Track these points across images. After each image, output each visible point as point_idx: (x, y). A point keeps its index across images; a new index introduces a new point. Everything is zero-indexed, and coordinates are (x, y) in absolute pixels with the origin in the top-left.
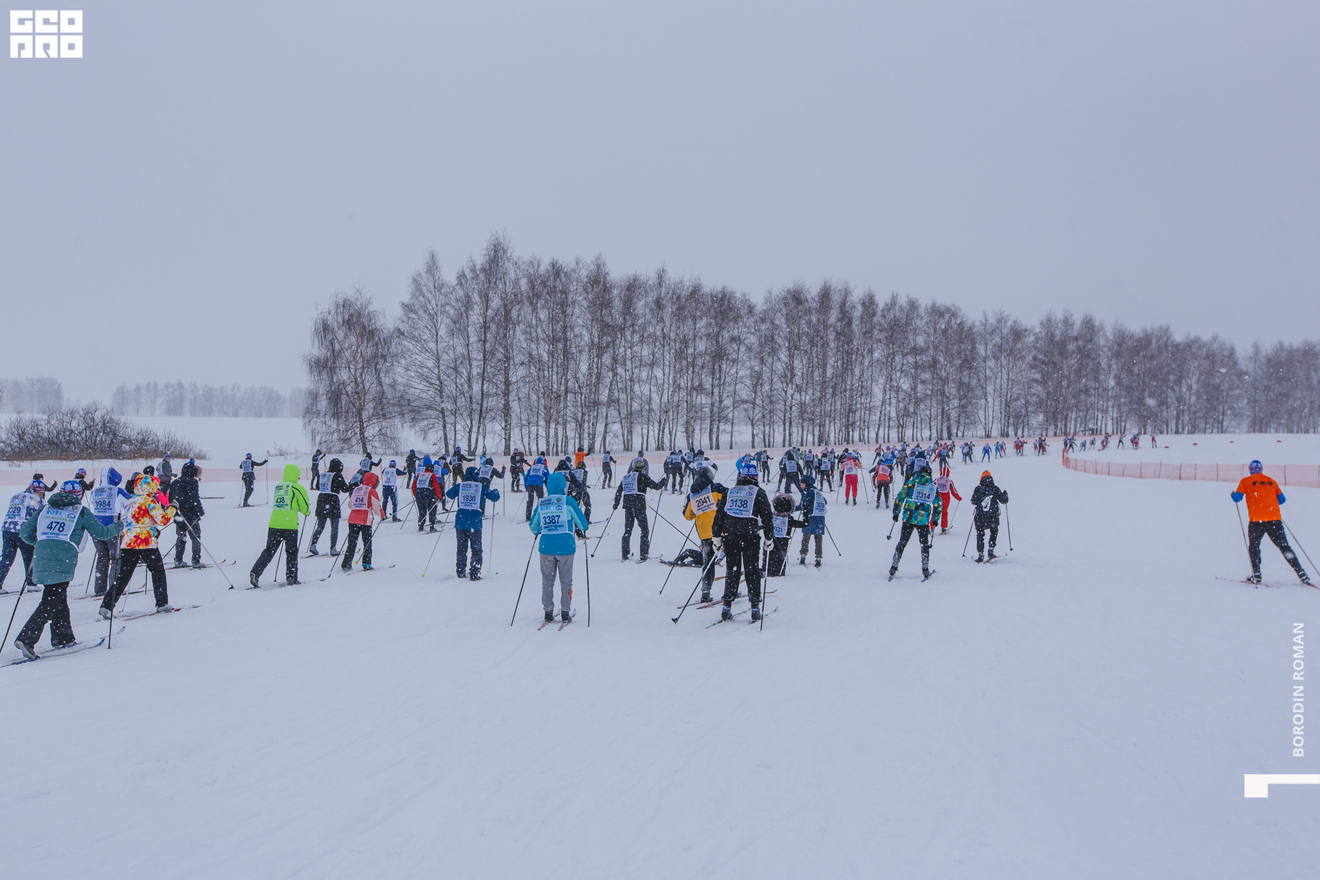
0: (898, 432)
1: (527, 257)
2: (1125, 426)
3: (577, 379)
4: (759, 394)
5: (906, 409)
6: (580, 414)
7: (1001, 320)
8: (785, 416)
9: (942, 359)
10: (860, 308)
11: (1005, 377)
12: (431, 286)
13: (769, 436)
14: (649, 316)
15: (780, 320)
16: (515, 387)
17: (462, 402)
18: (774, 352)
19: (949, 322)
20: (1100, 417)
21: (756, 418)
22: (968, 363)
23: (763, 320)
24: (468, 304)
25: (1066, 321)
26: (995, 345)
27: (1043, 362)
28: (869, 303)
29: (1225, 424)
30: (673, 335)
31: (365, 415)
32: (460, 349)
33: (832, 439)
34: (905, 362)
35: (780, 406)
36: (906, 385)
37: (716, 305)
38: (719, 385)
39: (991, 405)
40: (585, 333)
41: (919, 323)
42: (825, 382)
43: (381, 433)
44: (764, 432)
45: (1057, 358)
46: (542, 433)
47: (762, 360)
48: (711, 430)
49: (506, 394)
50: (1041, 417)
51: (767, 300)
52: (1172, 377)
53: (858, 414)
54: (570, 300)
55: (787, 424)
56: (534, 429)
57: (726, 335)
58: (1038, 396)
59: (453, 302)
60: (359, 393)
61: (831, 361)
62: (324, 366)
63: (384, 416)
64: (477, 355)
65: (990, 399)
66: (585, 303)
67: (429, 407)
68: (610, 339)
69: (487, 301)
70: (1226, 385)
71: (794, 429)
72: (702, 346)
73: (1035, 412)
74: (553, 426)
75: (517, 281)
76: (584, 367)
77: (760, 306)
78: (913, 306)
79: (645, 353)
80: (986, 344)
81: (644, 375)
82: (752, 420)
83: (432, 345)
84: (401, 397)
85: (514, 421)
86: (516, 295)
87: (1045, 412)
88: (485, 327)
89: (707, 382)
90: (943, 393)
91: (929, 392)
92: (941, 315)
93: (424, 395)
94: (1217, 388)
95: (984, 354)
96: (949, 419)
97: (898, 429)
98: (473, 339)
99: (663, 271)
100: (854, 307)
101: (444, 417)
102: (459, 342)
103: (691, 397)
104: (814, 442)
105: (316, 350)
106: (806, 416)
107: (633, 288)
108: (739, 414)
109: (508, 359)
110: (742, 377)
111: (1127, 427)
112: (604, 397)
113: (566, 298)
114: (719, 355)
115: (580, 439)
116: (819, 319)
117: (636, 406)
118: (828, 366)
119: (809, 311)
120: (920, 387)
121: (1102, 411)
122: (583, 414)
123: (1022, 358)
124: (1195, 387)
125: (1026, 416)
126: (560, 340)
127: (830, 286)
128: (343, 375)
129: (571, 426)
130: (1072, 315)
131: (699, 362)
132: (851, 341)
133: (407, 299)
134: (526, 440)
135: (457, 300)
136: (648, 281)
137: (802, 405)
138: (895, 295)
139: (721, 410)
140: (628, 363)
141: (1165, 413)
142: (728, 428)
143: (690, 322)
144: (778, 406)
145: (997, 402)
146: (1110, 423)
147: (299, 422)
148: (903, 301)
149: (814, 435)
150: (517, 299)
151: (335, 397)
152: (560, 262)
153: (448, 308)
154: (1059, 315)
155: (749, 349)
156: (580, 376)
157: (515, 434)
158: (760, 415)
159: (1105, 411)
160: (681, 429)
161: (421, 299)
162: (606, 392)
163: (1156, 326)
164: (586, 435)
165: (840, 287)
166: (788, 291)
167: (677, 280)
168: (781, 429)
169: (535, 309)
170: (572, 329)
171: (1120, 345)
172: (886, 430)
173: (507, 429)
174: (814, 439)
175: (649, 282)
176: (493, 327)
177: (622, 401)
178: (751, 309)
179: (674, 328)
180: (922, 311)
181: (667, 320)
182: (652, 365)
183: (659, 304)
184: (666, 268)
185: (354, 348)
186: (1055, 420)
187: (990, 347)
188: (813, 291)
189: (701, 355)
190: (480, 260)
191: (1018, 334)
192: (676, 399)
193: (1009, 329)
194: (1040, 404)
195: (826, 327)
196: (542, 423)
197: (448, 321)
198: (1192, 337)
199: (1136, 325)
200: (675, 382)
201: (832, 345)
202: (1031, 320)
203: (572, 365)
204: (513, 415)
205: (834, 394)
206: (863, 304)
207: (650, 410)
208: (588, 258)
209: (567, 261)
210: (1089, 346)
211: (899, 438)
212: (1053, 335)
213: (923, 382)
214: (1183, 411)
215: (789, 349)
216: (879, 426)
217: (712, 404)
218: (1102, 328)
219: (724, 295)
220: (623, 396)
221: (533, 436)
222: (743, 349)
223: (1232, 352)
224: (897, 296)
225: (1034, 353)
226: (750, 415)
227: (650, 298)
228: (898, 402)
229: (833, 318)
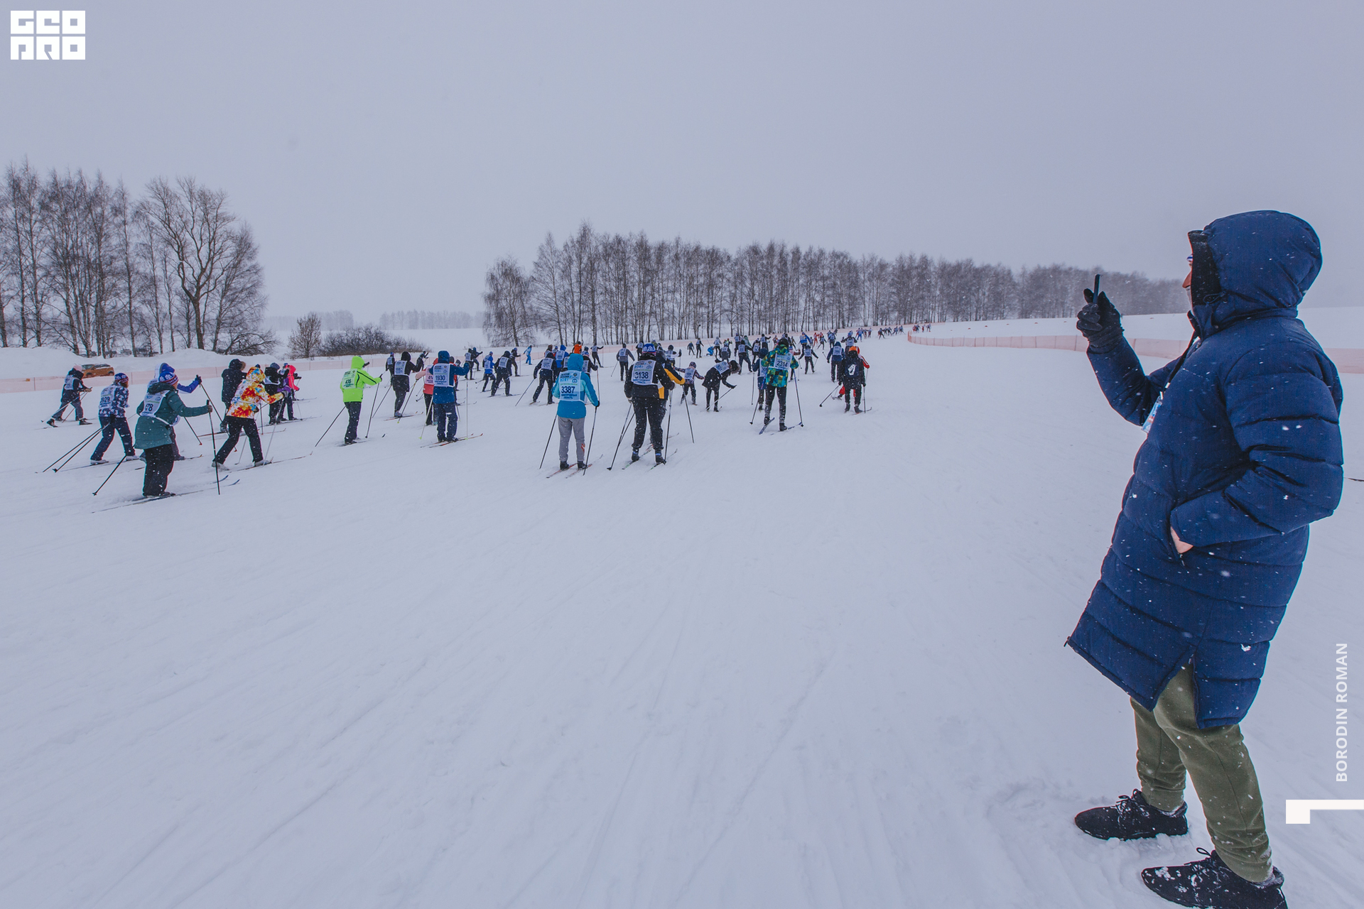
1: (602, 233)
2: (946, 317)
3: (632, 301)
4: (735, 306)
5: (818, 312)
6: (634, 321)
7: (873, 259)
9: (839, 283)
10: (791, 255)
11: (875, 291)
12: (549, 252)
14: (671, 264)
15: (746, 263)
16: (598, 306)
17: (569, 316)
18: (742, 282)
19: (843, 261)
20: (931, 313)
22: (855, 284)
23: (736, 264)
24: (570, 261)
25: (911, 258)
26: (869, 274)
27: (897, 282)
28: (796, 252)
29: (1005, 314)
30: (685, 274)
31: (516, 325)
32: (567, 287)
33: (776, 330)
34: (817, 285)
35: (746, 312)
36: (818, 298)
37: (709, 256)
38: (712, 302)
39: (867, 307)
40: (636, 275)
41: (826, 262)
42: (772, 298)
43: (526, 335)
44: (738, 328)
45: (906, 279)
46: (614, 332)
47: (736, 286)
48: (708, 327)
49: (593, 311)
50: (896, 314)
51: (738, 253)
52: (973, 288)
53: (791, 315)
54: (627, 257)
56: (609, 330)
57: (715, 273)
58: (895, 302)
59: (562, 261)
60: (512, 313)
61: (775, 286)
62: (493, 299)
63: (527, 325)
64: (576, 290)
65: (867, 304)
66: (635, 258)
67: (551, 320)
68: (650, 278)
69: (581, 259)
70: (1006, 292)
71: (755, 325)
72: (701, 280)
73: (892, 311)
74: (620, 327)
75: (597, 247)
76: (636, 294)
77: (734, 256)
78: (822, 253)
79: (670, 285)
80: (864, 273)
81: (670, 297)
83: (551, 285)
84: (536, 315)
85: (598, 325)
86: (596, 255)
87: (899, 311)
88: (580, 274)
89: (705, 301)
90: (839, 302)
91: (832, 302)
92: (838, 257)
93: (548, 313)
94: (999, 294)
95: (862, 278)
96: (843, 317)
98: (574, 281)
100: (787, 255)
101: (559, 324)
102: (566, 282)
103: (697, 309)
105: (489, 290)
106: (761, 318)
107: (661, 249)
108: (724, 317)
109: (593, 291)
110: (725, 297)
112: (648, 310)
113: (625, 255)
114: (711, 285)
115: (635, 334)
116: (768, 262)
117: (665, 315)
118: (774, 289)
119: (762, 258)
120: (826, 299)
121: (932, 309)
122: (636, 321)
123: (885, 280)
124: (987, 294)
125: (888, 313)
126: (622, 279)
127: (774, 244)
128: (504, 303)
129: (630, 327)
130: (914, 254)
131: (701, 289)
132: (787, 274)
133: (536, 259)
134: (605, 336)
135: (564, 259)
136: (670, 245)
137: (759, 311)
139: (713, 316)
140: (661, 291)
141: (969, 309)
142: (718, 325)
143: (694, 266)
144: (745, 312)
145: (871, 306)
146: (937, 316)
147: (480, 331)
148: (816, 250)
150: (597, 257)
151: (499, 316)
152: (621, 235)
153: (559, 264)
154: (907, 255)
155: (729, 280)
156: (634, 299)
157: (599, 333)
158: (735, 318)
159: (933, 309)
161: (544, 259)
162: (649, 308)
164: (638, 332)
165: (779, 244)
166: (750, 247)
167: (687, 243)
169: (607, 263)
170: (628, 273)
171: (942, 271)
173: (595, 330)
176: (585, 273)
177: (657, 312)
178: (729, 258)
179: (685, 270)
180: (827, 255)
181: (682, 266)
182: (674, 292)
183: (677, 257)
184: (680, 237)
185: (509, 288)
186: (905, 315)
187: (866, 274)
188: (764, 247)
189: (702, 285)
190: (576, 236)
191: (883, 266)
192: (688, 310)
193: (877, 264)
194: (895, 307)
195: (772, 267)
196: (614, 326)
197: (560, 271)
198: (985, 264)
199: (952, 260)
200: (687, 300)
201: (776, 277)
202: (891, 258)
203: (629, 293)
204: (598, 323)
205: (777, 305)
206: (793, 253)
207: (674, 317)
208: (636, 232)
209: (624, 235)
210: (925, 272)
212: (903, 267)
213: (828, 296)
214: (980, 307)
215: (751, 280)
217: (708, 313)
218: (932, 261)
219: (714, 250)
220: (658, 310)
221: (609, 334)
222: (725, 281)
223: (1009, 273)
224: (812, 248)
225: (892, 277)
226: (730, 317)
227: (672, 254)
228: (814, 308)
229: (776, 261)
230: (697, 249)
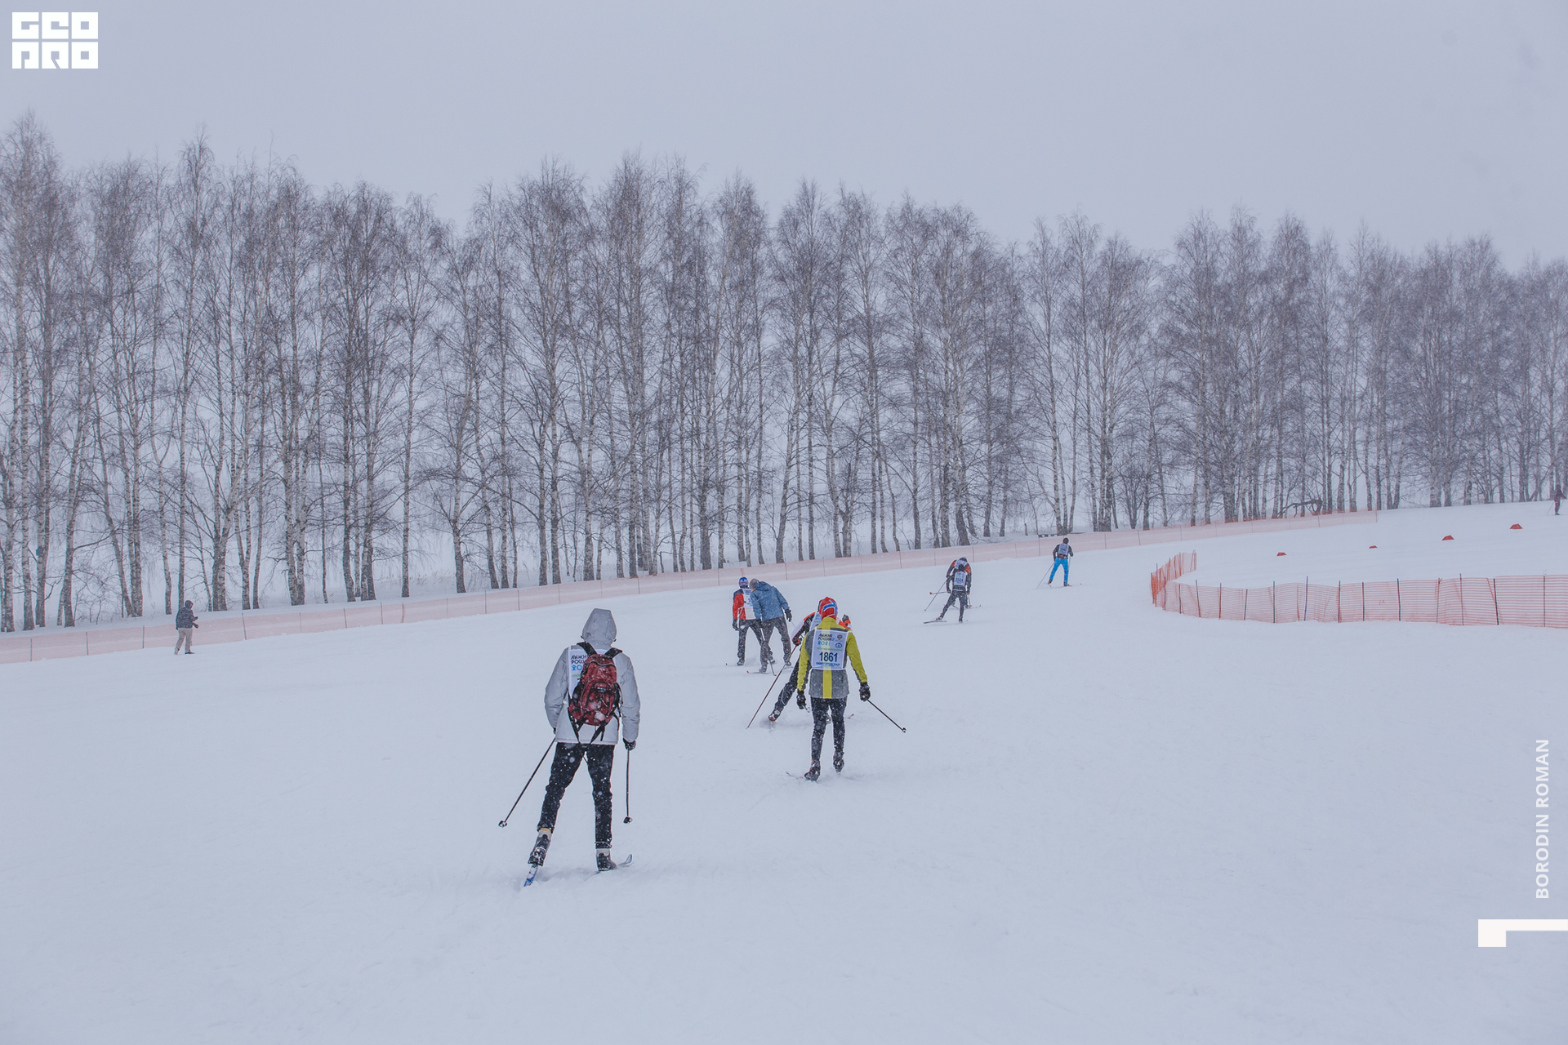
0: (836, 531)
2: (1398, 487)
4: (470, 452)
5: (849, 473)
7: (1079, 241)
8: (541, 507)
9: (936, 344)
10: (720, 223)
11: (1097, 380)
13: (504, 558)
14: (171, 266)
15: (518, 260)
18: (503, 344)
19: (947, 251)
20: (1336, 469)
21: (465, 515)
22: (1007, 349)
23: (471, 264)
25: (1240, 235)
26: (1065, 303)
27: (1188, 340)
28: (742, 209)
30: (236, 312)
34: (844, 353)
36: (847, 410)
37: (342, 231)
38: (364, 437)
41: (877, 255)
42: (639, 414)
44: (487, 550)
45: (1222, 326)
47: (474, 364)
48: (348, 552)
50: (1191, 476)
51: (479, 213)
52: (1505, 363)
53: (730, 491)
55: (548, 526)
57: (372, 309)
58: (1181, 425)
61: (655, 357)
65: (1065, 437)
68: (71, 329)
71: (567, 538)
72: (313, 336)
73: (1173, 464)
77: (461, 231)
78: (856, 213)
80: (1048, 302)
81: (166, 417)
82: (455, 522)
87: (1203, 465)
89: (333, 431)
90: (944, 429)
91: (908, 428)
92: (928, 231)
95: (1040, 321)
96: (962, 495)
97: (836, 526)
99: (202, 150)
100: (703, 221)
103: (294, 467)
104: (619, 567)
106: (595, 502)
107: (124, 196)
108: (421, 502)
110: (424, 412)
111: (1402, 492)
114: (358, 359)
116: (615, 256)
117: (147, 499)
118: (648, 372)
119: (589, 236)
120: (885, 415)
121: (1342, 453)
123: (1136, 332)
125: (1154, 475)
127: (639, 172)
130: (1252, 220)
131: (310, 377)
132: (704, 308)
136: (160, 177)
137: (584, 474)
138: (809, 187)
139: (372, 498)
140: (123, 390)
141: (1491, 453)
142: (394, 543)
143: (280, 276)
144: (521, 481)
145: (1082, 444)
146: (1361, 481)
148: (829, 201)
149: (619, 550)
154: (1222, 223)
155: (439, 338)
158: (475, 506)
159: (1347, 455)
160: (271, 549)
162: (69, 465)
163: (1459, 240)
165: (662, 174)
166: (532, 188)
167: (243, 173)
168: (534, 538)
171: (1375, 290)
172: (805, 527)
174: (620, 559)
175: (164, 182)
177: (112, 487)
178: (438, 235)
179: (238, 294)
180: (880, 225)
181: (220, 272)
182: (185, 392)
183: (196, 234)
184: (209, 144)
186: (1227, 480)
187: (1057, 308)
188: (594, 186)
189: (314, 359)
191: (1122, 271)
193: (1099, 262)
194: (1187, 443)
198: (1545, 260)
201: (655, 319)
205: (664, 443)
206: (728, 213)
210: (1300, 295)
211: (837, 545)
212: (1209, 272)
213: (895, 403)
215: (543, 332)
216: (784, 518)
218: (1327, 250)
219: (364, 208)
222: (422, 338)
224: (813, 187)
225: (1167, 316)
226: (449, 505)
227: (169, 224)
228: (831, 455)
229: (652, 251)
230: (289, 196)
